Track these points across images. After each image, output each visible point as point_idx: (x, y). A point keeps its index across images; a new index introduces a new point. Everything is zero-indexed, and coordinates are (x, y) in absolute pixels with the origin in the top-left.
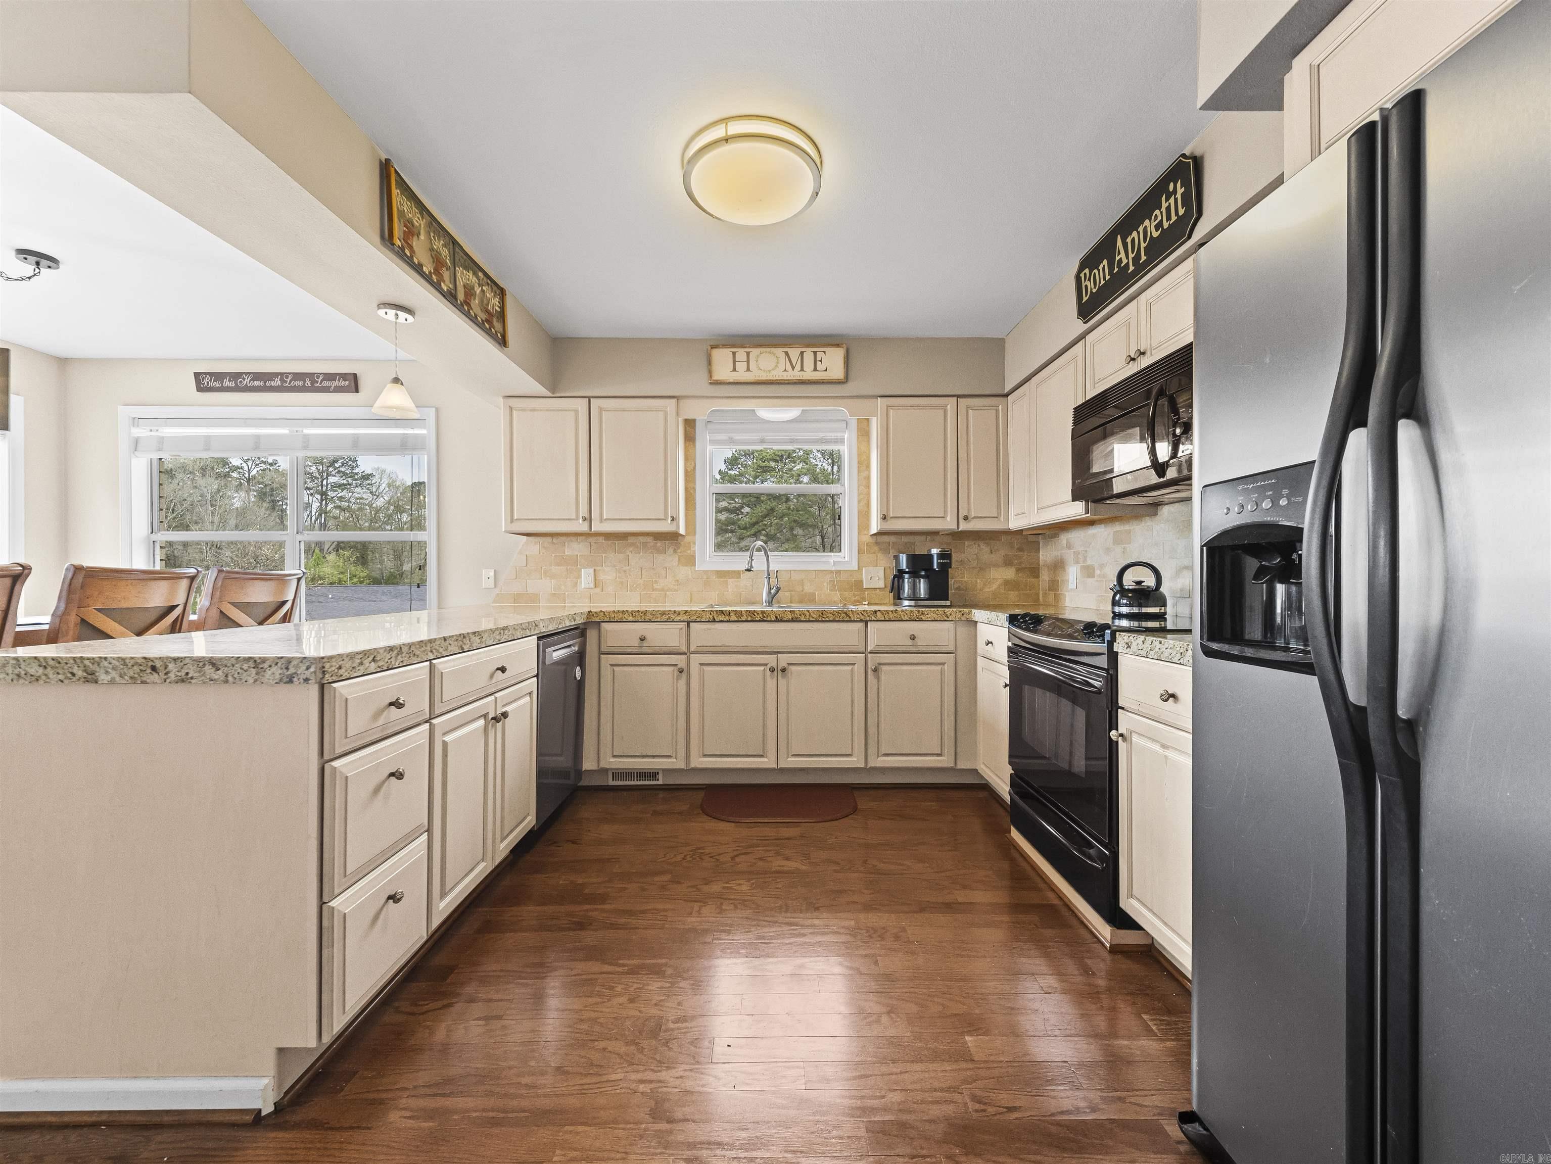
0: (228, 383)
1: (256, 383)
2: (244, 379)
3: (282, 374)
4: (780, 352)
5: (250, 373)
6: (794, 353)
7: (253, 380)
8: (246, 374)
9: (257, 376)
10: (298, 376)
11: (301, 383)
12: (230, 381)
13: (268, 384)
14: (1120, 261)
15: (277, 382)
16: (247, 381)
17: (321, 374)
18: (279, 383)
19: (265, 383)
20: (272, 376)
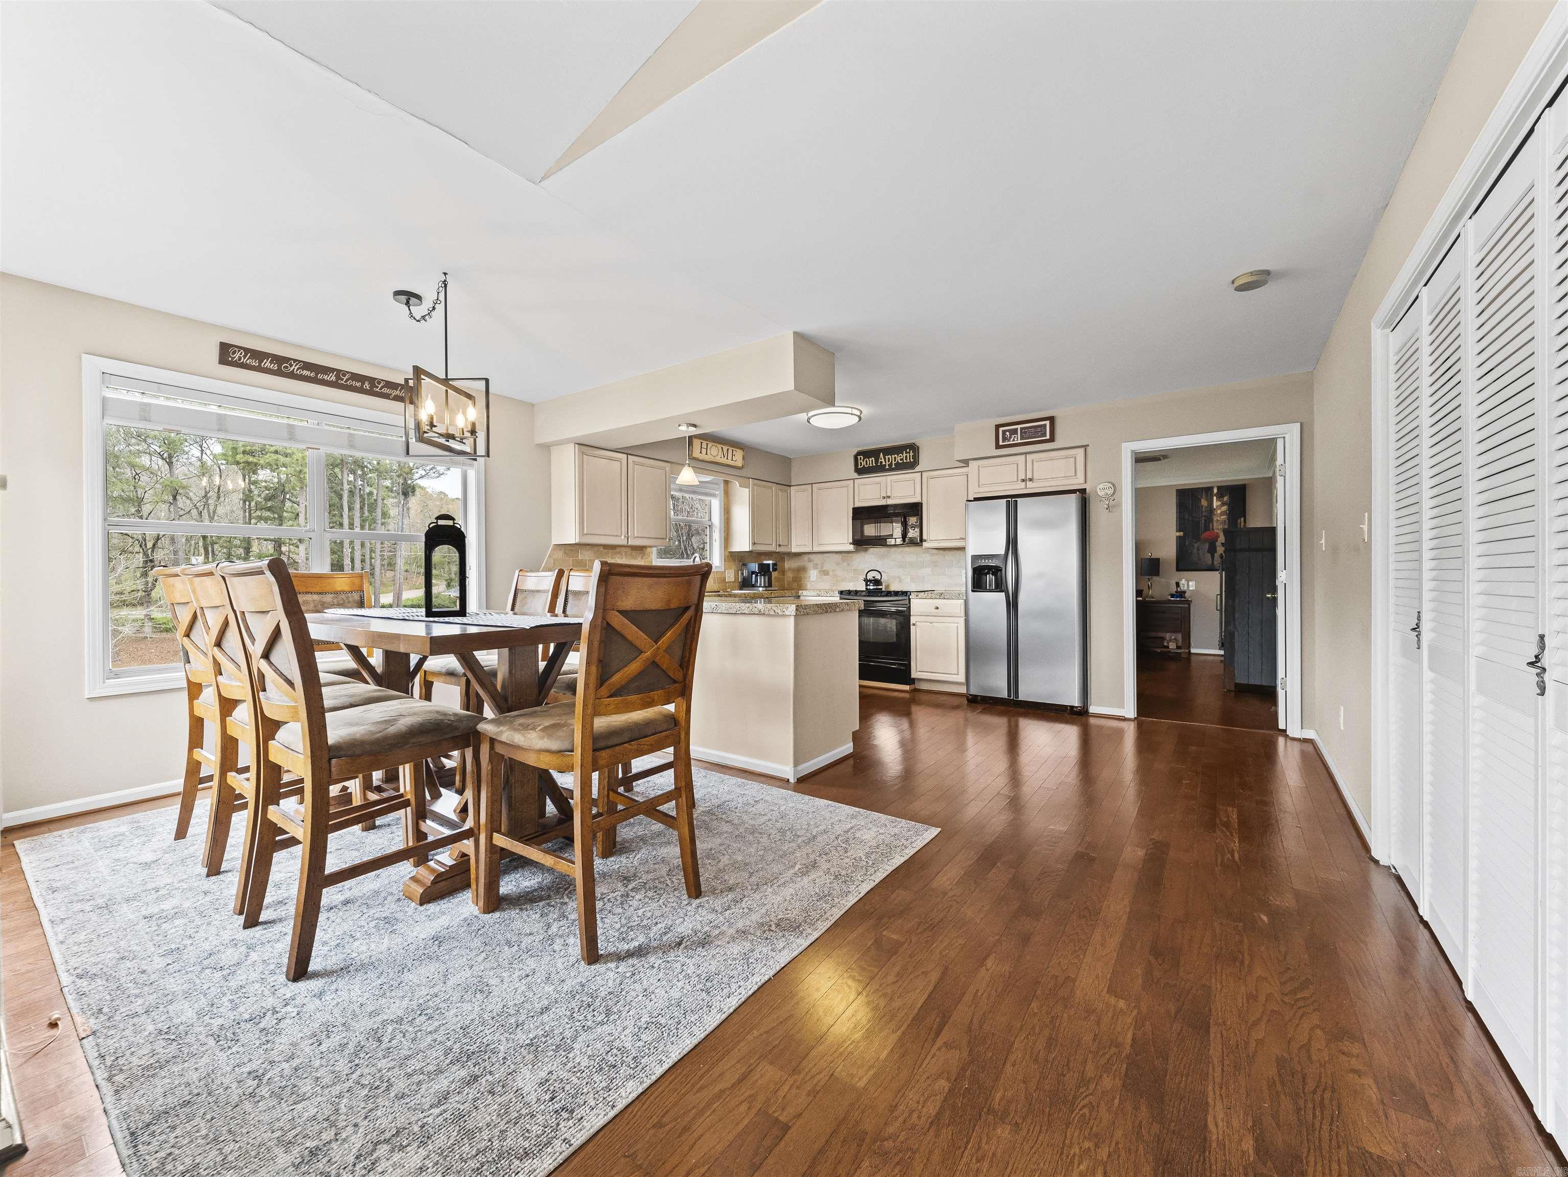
0: (268, 364)
1: (306, 373)
2: (291, 365)
3: (339, 371)
4: (719, 446)
5: (300, 361)
6: (725, 448)
7: (302, 368)
8: (295, 361)
9: (307, 366)
10: (355, 377)
11: (358, 384)
12: (271, 362)
13: (320, 376)
14: (881, 462)
15: (332, 377)
16: (294, 367)
17: (382, 380)
18: (333, 378)
19: (317, 374)
20: (327, 370)
